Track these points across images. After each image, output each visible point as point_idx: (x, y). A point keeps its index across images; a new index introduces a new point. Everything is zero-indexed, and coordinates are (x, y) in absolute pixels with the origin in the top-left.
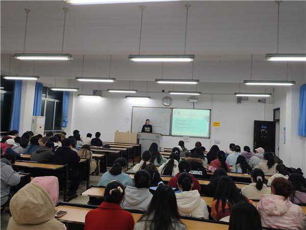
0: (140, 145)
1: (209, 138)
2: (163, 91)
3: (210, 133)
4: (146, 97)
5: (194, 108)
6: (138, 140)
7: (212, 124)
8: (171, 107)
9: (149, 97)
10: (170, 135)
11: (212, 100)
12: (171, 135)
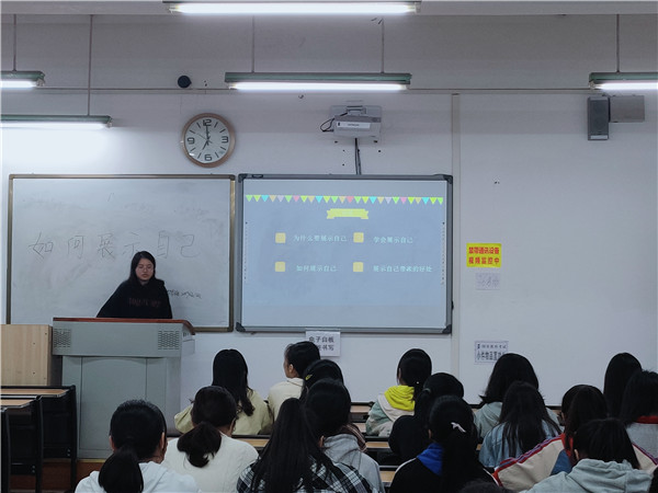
0: (72, 391)
1: (448, 331)
3: (449, 305)
5: (359, 176)
6: (56, 362)
7: (462, 255)
8: (232, 168)
9: (106, 120)
10: (236, 326)
11: (455, 123)
12: (241, 329)
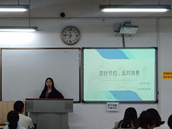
1: (157, 102)
2: (63, 15)
3: (157, 93)
4: (29, 27)
5: (124, 47)
8: (79, 45)
9: (36, 28)
10: (81, 101)
